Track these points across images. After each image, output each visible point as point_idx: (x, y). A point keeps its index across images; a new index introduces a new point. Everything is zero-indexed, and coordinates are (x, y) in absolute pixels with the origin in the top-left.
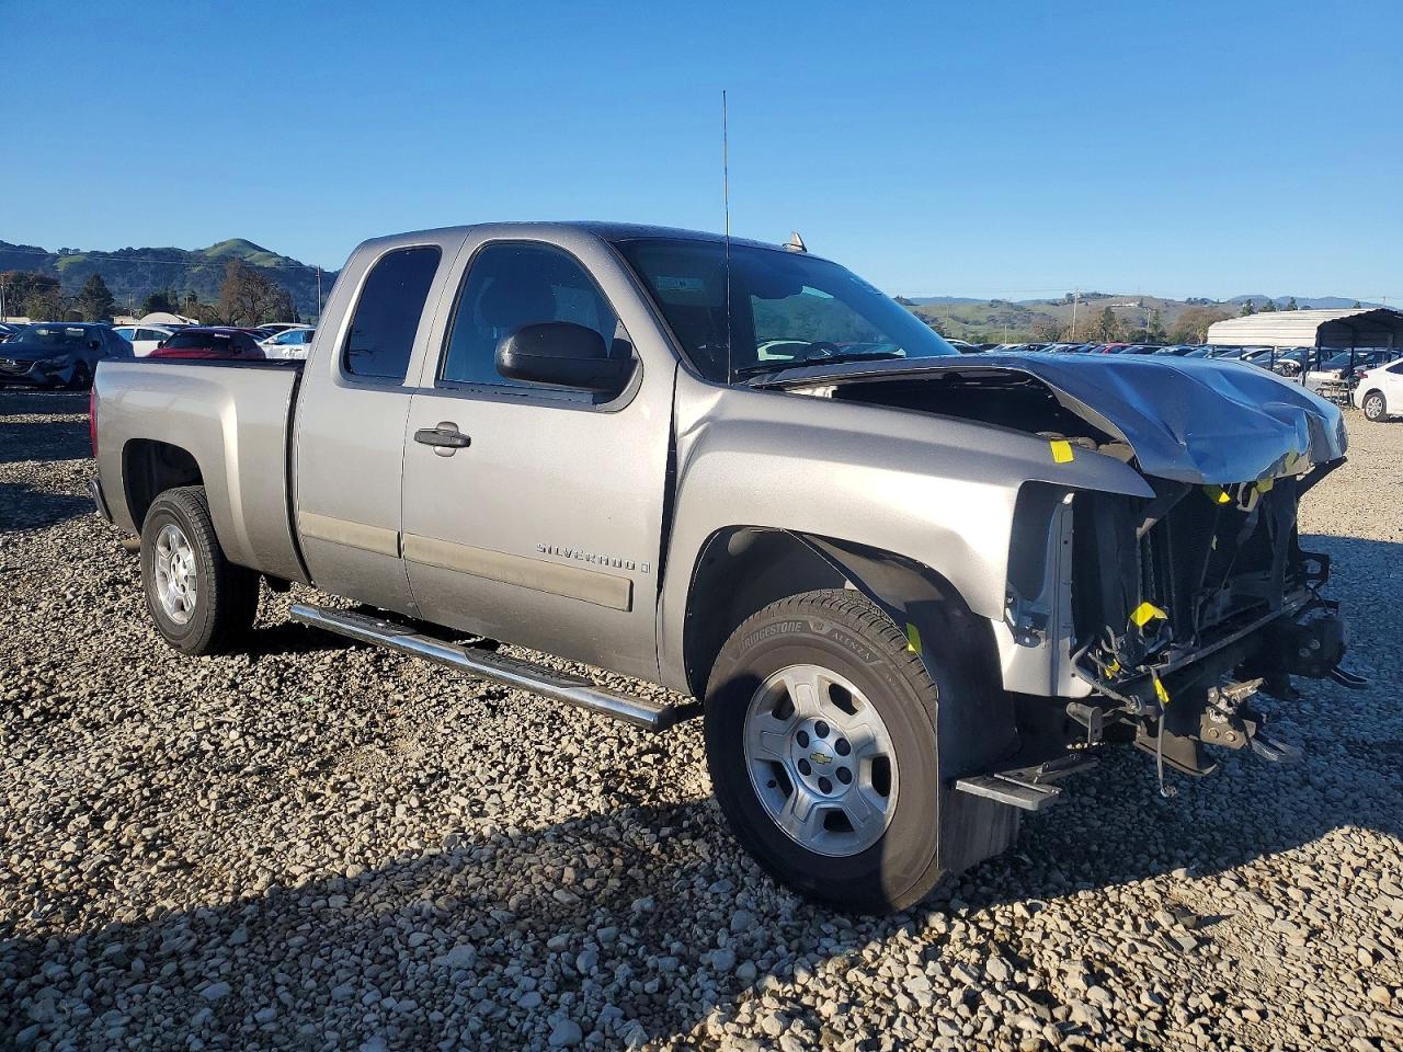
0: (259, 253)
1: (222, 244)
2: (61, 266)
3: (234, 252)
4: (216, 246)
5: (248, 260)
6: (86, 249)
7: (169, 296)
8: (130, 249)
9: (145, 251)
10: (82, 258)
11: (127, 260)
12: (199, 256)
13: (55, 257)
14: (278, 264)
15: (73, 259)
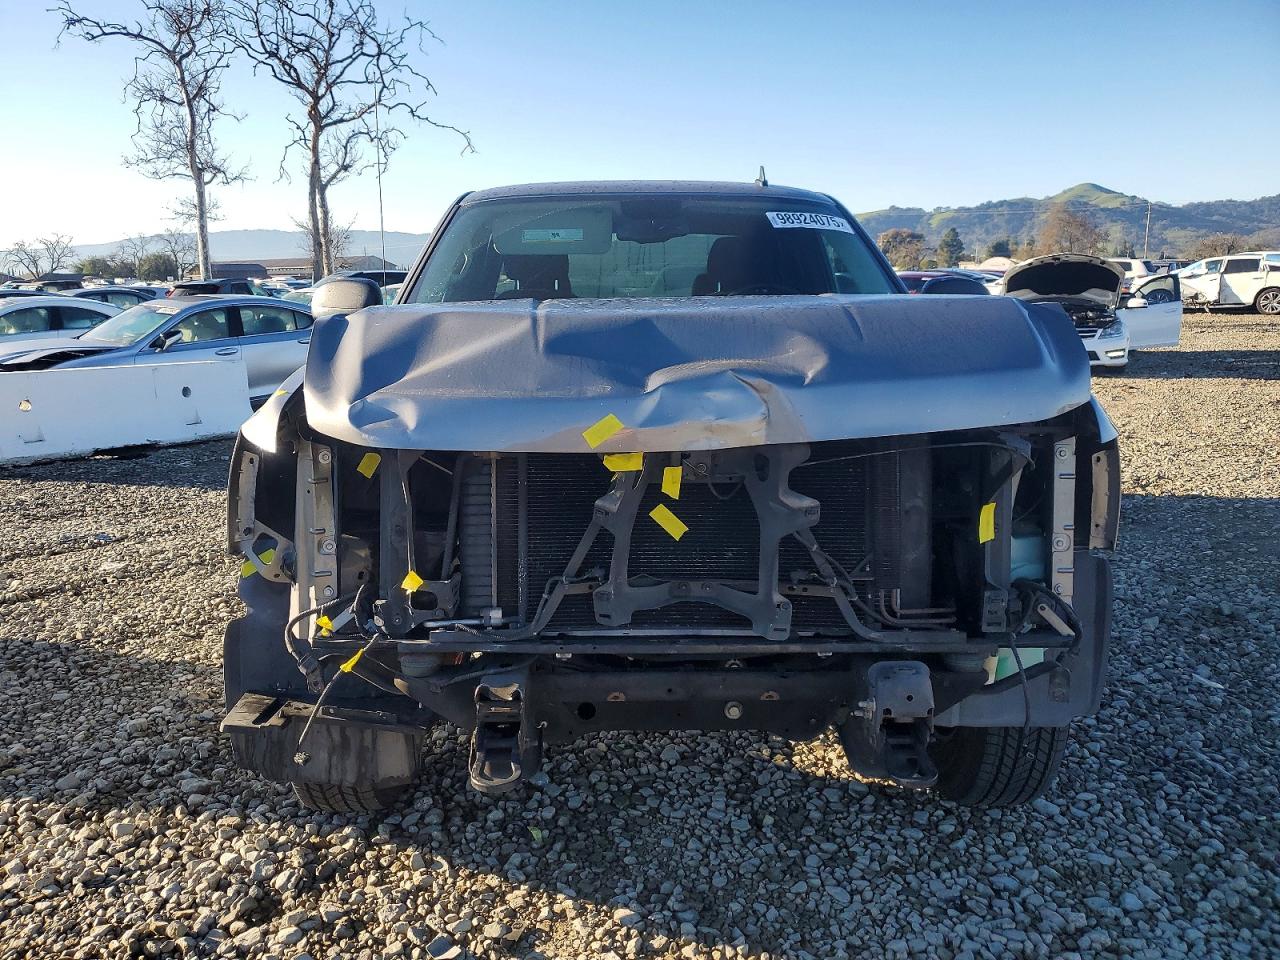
0: (1105, 195)
1: (1072, 189)
2: (934, 223)
3: (1082, 197)
4: (1065, 192)
5: (1094, 203)
6: (955, 207)
7: (1010, 243)
8: (990, 202)
9: (1002, 203)
10: (952, 214)
11: (984, 214)
12: (1046, 204)
13: (931, 216)
14: (1123, 204)
15: (945, 216)
